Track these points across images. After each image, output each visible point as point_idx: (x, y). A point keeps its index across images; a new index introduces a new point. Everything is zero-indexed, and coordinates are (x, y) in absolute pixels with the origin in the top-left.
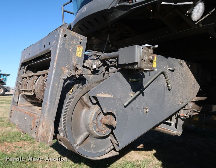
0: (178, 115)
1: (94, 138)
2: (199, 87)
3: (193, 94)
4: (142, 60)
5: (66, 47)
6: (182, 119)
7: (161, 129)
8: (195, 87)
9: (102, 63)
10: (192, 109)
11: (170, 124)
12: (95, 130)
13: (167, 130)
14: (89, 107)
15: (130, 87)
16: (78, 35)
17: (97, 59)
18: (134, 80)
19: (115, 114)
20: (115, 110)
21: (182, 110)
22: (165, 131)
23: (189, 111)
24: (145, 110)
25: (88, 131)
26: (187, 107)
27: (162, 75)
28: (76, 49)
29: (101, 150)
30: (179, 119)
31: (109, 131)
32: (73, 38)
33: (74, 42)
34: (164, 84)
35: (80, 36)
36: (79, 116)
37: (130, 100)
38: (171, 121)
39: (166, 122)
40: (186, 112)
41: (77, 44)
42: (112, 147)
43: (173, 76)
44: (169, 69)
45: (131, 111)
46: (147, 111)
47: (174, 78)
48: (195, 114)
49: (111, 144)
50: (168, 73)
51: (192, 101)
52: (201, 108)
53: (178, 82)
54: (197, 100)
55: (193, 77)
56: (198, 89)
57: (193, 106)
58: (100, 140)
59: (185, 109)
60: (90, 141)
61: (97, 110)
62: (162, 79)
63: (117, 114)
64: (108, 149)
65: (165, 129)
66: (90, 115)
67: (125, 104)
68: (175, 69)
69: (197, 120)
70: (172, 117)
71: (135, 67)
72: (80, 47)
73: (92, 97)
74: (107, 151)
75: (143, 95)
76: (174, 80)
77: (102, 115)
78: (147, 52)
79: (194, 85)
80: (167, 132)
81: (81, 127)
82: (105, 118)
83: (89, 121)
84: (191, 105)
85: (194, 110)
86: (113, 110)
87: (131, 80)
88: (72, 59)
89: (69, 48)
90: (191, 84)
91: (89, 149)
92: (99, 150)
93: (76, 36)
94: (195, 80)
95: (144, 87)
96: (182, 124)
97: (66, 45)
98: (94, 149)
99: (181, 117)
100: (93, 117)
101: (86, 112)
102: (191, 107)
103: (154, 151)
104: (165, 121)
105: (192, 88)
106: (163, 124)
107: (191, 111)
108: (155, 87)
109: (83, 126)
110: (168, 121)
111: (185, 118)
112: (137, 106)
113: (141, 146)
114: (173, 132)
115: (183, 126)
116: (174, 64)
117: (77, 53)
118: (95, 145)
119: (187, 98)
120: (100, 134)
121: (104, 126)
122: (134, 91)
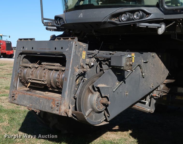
0: (151, 95)
1: (94, 113)
2: (168, 72)
3: (163, 78)
4: (126, 65)
5: (76, 53)
6: (154, 99)
7: (137, 107)
8: (164, 73)
9: (96, 60)
10: (163, 90)
11: (144, 103)
12: (97, 107)
13: (142, 108)
14: (92, 93)
15: (117, 78)
16: (83, 44)
17: (93, 57)
18: (120, 73)
19: (108, 97)
20: (109, 95)
21: (155, 91)
22: (140, 109)
23: (160, 91)
24: (126, 94)
25: (92, 108)
26: (159, 89)
27: (138, 67)
28: (82, 54)
29: (98, 120)
30: (152, 99)
31: (105, 107)
32: (80, 46)
33: (81, 49)
34: (139, 74)
35: (84, 44)
36: (87, 98)
37: (117, 88)
38: (146, 100)
39: (142, 101)
40: (158, 92)
41: (83, 50)
42: (105, 119)
43: (146, 66)
44: (144, 62)
45: (117, 94)
46: (128, 94)
47: (147, 68)
48: (164, 94)
49: (104, 116)
50: (143, 65)
51: (163, 83)
52: (170, 89)
53: (150, 70)
54: (168, 82)
55: (163, 65)
56: (168, 74)
57: (164, 87)
58: (98, 114)
59: (157, 90)
60: (92, 114)
61: (98, 95)
62: (138, 70)
63: (109, 97)
64: (102, 120)
65: (140, 107)
66: (94, 98)
67: (114, 91)
68: (148, 61)
69: (165, 99)
70: (147, 97)
71: (121, 68)
72: (84, 52)
73: (96, 87)
74: (102, 121)
75: (125, 83)
76: (147, 70)
77: (100, 98)
78: (129, 60)
79: (164, 71)
80: (142, 109)
81: (88, 105)
82: (102, 99)
83: (93, 101)
84: (162, 86)
85: (165, 91)
86: (107, 95)
87: (117, 73)
88: (80, 61)
89: (78, 54)
90: (161, 70)
91: (92, 119)
92: (97, 120)
93: (82, 45)
94: (165, 67)
95: (126, 78)
96: (155, 103)
97: (76, 52)
98: (95, 120)
99: (154, 97)
100: (96, 99)
101: (91, 96)
102: (162, 88)
103: (130, 132)
104: (140, 101)
105: (162, 74)
106: (138, 103)
107: (162, 92)
108: (133, 76)
109: (89, 105)
110: (143, 101)
111: (157, 98)
112: (121, 91)
113: (117, 127)
114: (147, 110)
115: (155, 104)
116: (148, 57)
117: (82, 56)
118: (95, 117)
119: (157, 83)
120: (99, 110)
121: (102, 105)
122: (119, 81)
